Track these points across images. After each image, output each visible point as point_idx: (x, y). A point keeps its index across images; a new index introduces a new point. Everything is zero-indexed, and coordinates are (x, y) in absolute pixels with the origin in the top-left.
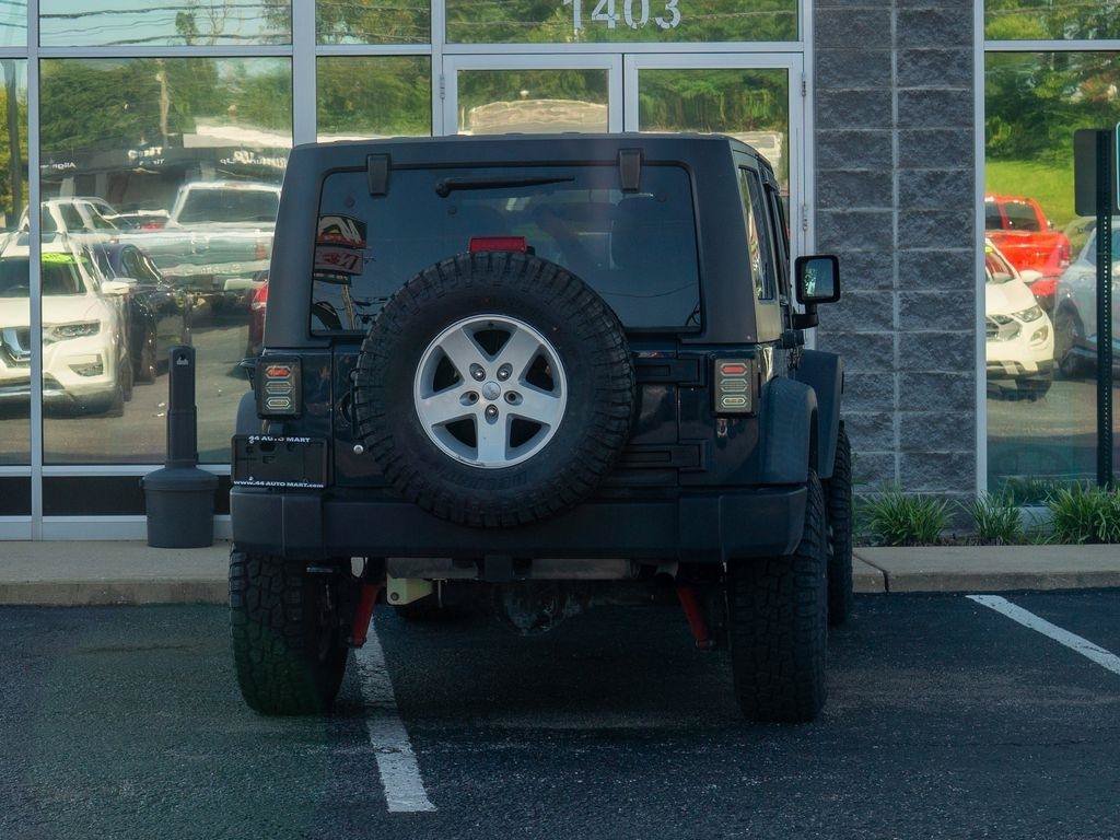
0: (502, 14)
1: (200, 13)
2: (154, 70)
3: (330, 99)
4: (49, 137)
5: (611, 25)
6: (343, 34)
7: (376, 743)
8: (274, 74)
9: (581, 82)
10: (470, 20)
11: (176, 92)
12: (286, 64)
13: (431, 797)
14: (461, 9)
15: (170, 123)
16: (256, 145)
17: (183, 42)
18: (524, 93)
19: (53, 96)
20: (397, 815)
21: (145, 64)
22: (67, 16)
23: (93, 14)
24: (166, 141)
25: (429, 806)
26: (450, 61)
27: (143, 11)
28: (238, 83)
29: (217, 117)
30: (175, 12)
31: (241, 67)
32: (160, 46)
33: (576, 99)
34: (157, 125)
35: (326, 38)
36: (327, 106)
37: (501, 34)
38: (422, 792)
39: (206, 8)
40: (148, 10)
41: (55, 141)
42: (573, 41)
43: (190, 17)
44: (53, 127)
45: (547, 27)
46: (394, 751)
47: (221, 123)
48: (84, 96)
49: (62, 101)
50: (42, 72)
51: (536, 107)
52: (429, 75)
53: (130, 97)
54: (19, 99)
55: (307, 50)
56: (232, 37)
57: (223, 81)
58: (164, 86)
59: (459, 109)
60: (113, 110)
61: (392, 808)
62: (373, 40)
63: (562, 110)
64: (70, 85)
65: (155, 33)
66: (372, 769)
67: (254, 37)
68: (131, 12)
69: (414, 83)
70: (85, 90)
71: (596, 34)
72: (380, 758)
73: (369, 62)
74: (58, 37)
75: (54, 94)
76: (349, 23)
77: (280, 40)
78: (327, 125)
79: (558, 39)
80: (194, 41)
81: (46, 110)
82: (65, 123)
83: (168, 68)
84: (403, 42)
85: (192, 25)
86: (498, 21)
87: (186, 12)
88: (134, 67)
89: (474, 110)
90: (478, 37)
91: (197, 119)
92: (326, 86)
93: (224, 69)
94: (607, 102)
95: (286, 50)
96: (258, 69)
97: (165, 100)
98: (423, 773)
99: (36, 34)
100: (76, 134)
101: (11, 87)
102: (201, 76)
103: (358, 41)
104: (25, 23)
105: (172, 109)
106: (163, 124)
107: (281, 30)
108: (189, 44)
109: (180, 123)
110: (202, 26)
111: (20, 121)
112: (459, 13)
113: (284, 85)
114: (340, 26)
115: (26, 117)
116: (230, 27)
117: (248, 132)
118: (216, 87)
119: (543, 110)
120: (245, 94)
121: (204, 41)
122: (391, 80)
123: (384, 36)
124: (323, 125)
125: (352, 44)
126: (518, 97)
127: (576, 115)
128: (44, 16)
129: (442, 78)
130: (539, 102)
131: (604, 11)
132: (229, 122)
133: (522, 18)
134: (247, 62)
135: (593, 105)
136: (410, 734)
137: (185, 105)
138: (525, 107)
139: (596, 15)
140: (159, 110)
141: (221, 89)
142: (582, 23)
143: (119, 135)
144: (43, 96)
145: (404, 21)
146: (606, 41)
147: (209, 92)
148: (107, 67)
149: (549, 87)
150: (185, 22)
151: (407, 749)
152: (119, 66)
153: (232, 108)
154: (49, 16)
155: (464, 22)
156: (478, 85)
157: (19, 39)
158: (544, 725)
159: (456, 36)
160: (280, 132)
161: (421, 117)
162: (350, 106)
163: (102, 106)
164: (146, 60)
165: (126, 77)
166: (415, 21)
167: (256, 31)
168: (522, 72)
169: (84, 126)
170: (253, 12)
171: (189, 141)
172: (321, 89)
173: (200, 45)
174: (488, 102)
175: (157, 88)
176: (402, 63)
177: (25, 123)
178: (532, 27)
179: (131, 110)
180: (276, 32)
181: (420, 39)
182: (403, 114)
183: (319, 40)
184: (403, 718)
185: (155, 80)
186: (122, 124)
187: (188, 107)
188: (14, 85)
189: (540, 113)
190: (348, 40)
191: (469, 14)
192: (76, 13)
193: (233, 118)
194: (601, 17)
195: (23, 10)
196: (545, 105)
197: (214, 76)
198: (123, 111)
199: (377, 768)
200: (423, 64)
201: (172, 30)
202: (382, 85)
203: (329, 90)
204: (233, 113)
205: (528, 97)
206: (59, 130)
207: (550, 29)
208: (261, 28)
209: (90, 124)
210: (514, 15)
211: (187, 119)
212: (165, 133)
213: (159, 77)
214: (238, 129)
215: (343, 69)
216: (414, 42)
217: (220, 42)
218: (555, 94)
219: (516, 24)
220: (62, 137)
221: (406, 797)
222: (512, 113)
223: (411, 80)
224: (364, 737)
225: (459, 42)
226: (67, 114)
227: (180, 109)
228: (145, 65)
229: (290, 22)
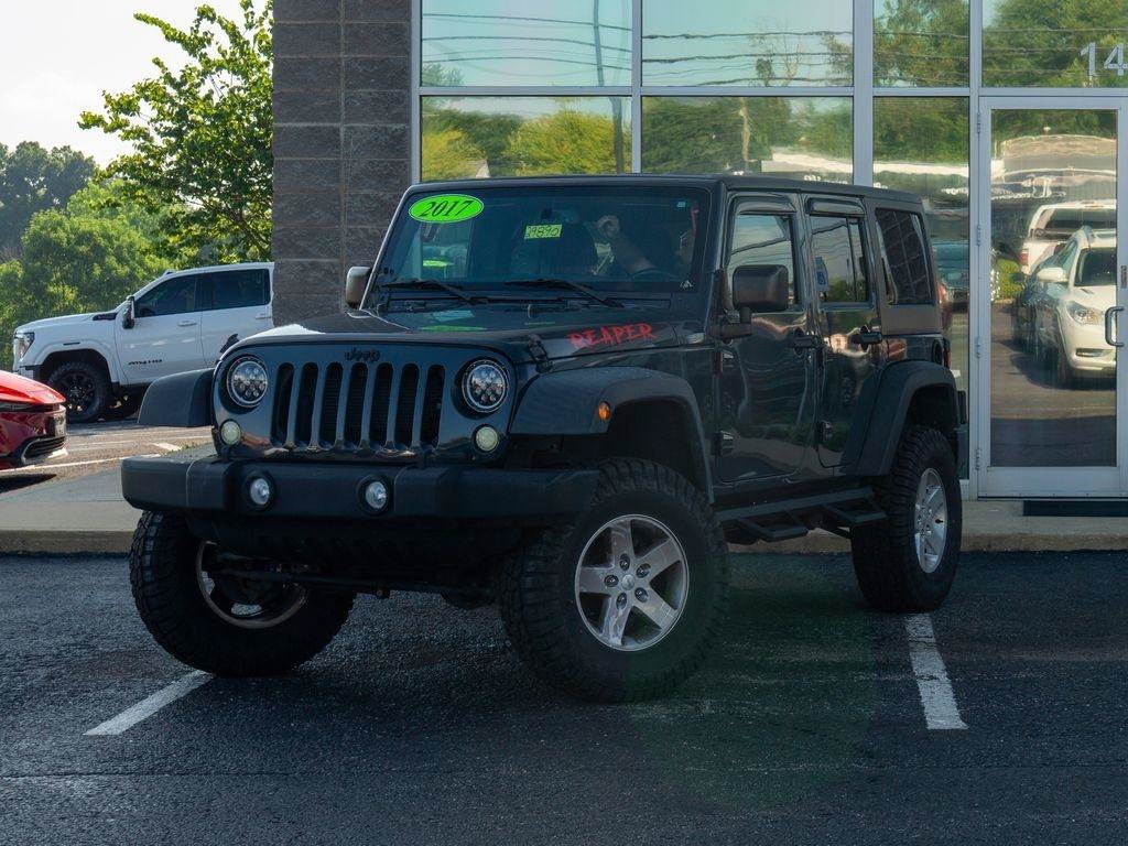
0: (1029, 64)
1: (776, 60)
2: (737, 107)
3: (885, 132)
4: (649, 163)
5: (1121, 73)
6: (896, 79)
7: (918, 670)
8: (837, 111)
9: (1095, 120)
10: (1002, 68)
11: (756, 125)
12: (848, 104)
13: (963, 718)
14: (995, 59)
15: (751, 151)
16: (822, 171)
17: (762, 83)
18: (1047, 129)
19: (653, 127)
20: (936, 732)
21: (728, 101)
22: (665, 61)
23: (687, 59)
24: (747, 165)
25: (961, 725)
26: (985, 102)
27: (728, 57)
28: (807, 118)
29: (789, 147)
30: (755, 59)
31: (811, 105)
32: (743, 87)
33: (1091, 134)
34: (740, 153)
35: (881, 81)
36: (882, 138)
37: (1027, 80)
38: (955, 712)
39: (782, 55)
40: (734, 57)
41: (654, 165)
42: (1088, 86)
43: (768, 63)
44: (653, 153)
45: (1068, 75)
46: (932, 678)
47: (793, 152)
48: (678, 127)
49: (660, 132)
50: (644, 107)
51: (1056, 141)
52: (968, 114)
53: (717, 129)
54: (624, 130)
55: (865, 91)
56: (803, 79)
57: (797, 117)
58: (746, 120)
59: (993, 141)
60: (703, 140)
61: (931, 725)
62: (921, 83)
63: (1079, 143)
64: (667, 118)
65: (739, 76)
66: (915, 691)
67: (821, 80)
68: (719, 57)
69: (954, 120)
70: (680, 123)
71: (1109, 80)
72: (921, 684)
73: (917, 102)
74: (658, 78)
75: (654, 126)
76: (901, 69)
77: (843, 83)
78: (882, 154)
79: (1076, 84)
80: (771, 83)
81: (646, 139)
82: (663, 150)
83: (749, 105)
84: (947, 85)
85: (770, 69)
86: (1026, 69)
87: (765, 59)
88: (719, 103)
89: (1004, 143)
90: (1009, 82)
91: (773, 148)
92: (881, 122)
93: (796, 107)
94: (1116, 138)
95: (849, 91)
96: (825, 107)
97: (746, 132)
98: (957, 697)
99: (639, 75)
100: (672, 160)
101: (618, 120)
102: (777, 112)
103: (909, 84)
104: (630, 66)
105: (752, 139)
106: (745, 151)
107: (844, 75)
108: (767, 85)
109: (759, 151)
110: (779, 70)
111: (624, 148)
112: (993, 62)
113: (846, 120)
114: (894, 72)
115: (630, 145)
116: (801, 72)
117: (817, 159)
118: (791, 121)
119: (1063, 143)
120: (814, 128)
121: (779, 83)
122: (936, 117)
123: (929, 81)
124: (878, 154)
125: (902, 87)
126: (1042, 132)
127: (1090, 148)
128: (646, 61)
129: (978, 116)
130: (1059, 137)
131: (1115, 61)
132: (800, 151)
133: (1045, 66)
134: (815, 101)
135: (1105, 140)
136: (947, 664)
137: (763, 138)
138: (1049, 141)
139: (1108, 65)
140: (741, 140)
141: (795, 123)
142: (1097, 71)
143: (707, 160)
144: (645, 128)
145: (948, 68)
146: (1115, 86)
147: (783, 125)
148: (698, 104)
149: (1067, 124)
150: (764, 67)
151: (943, 677)
152: (708, 102)
153: (803, 139)
154: (650, 61)
155: (997, 70)
156: (1010, 123)
157: (625, 79)
158: (1059, 658)
159: (990, 81)
160: (840, 159)
161: (960, 148)
162: (901, 138)
163: (693, 136)
164: (730, 99)
165: (714, 112)
166: (957, 68)
167: (823, 75)
168: (1046, 112)
169: (679, 153)
170: (821, 60)
171: (766, 167)
172: (877, 125)
173: (776, 87)
174: (1016, 136)
175: (741, 121)
176: (946, 102)
177: (629, 150)
178: (1053, 74)
179: (718, 140)
180: (840, 76)
181: (960, 83)
182: (945, 145)
183: (876, 84)
184: (941, 651)
185: (737, 115)
186: (711, 152)
187: (766, 138)
188: (620, 118)
189: (1061, 146)
190: (900, 83)
191: (1000, 62)
192: (673, 58)
193: (804, 148)
194: (1111, 66)
195: (629, 56)
196: (1063, 140)
197: (787, 111)
198: (711, 141)
199: (919, 693)
200: (963, 104)
201: (753, 73)
202: (927, 121)
203: (883, 125)
204: (805, 144)
205: (1050, 132)
206: (657, 156)
207: (1069, 75)
208: (828, 73)
209: (683, 151)
210: (1039, 64)
211: (766, 149)
212: (746, 158)
213: (742, 113)
214: (806, 156)
215: (896, 107)
216: (956, 85)
217: (794, 84)
218: (1073, 130)
219: (1040, 71)
220: (659, 162)
221: (942, 717)
222: (1037, 145)
223: (952, 116)
224: (908, 666)
225: (993, 86)
226: (664, 144)
227: (759, 139)
228: (730, 103)
229: (851, 68)
